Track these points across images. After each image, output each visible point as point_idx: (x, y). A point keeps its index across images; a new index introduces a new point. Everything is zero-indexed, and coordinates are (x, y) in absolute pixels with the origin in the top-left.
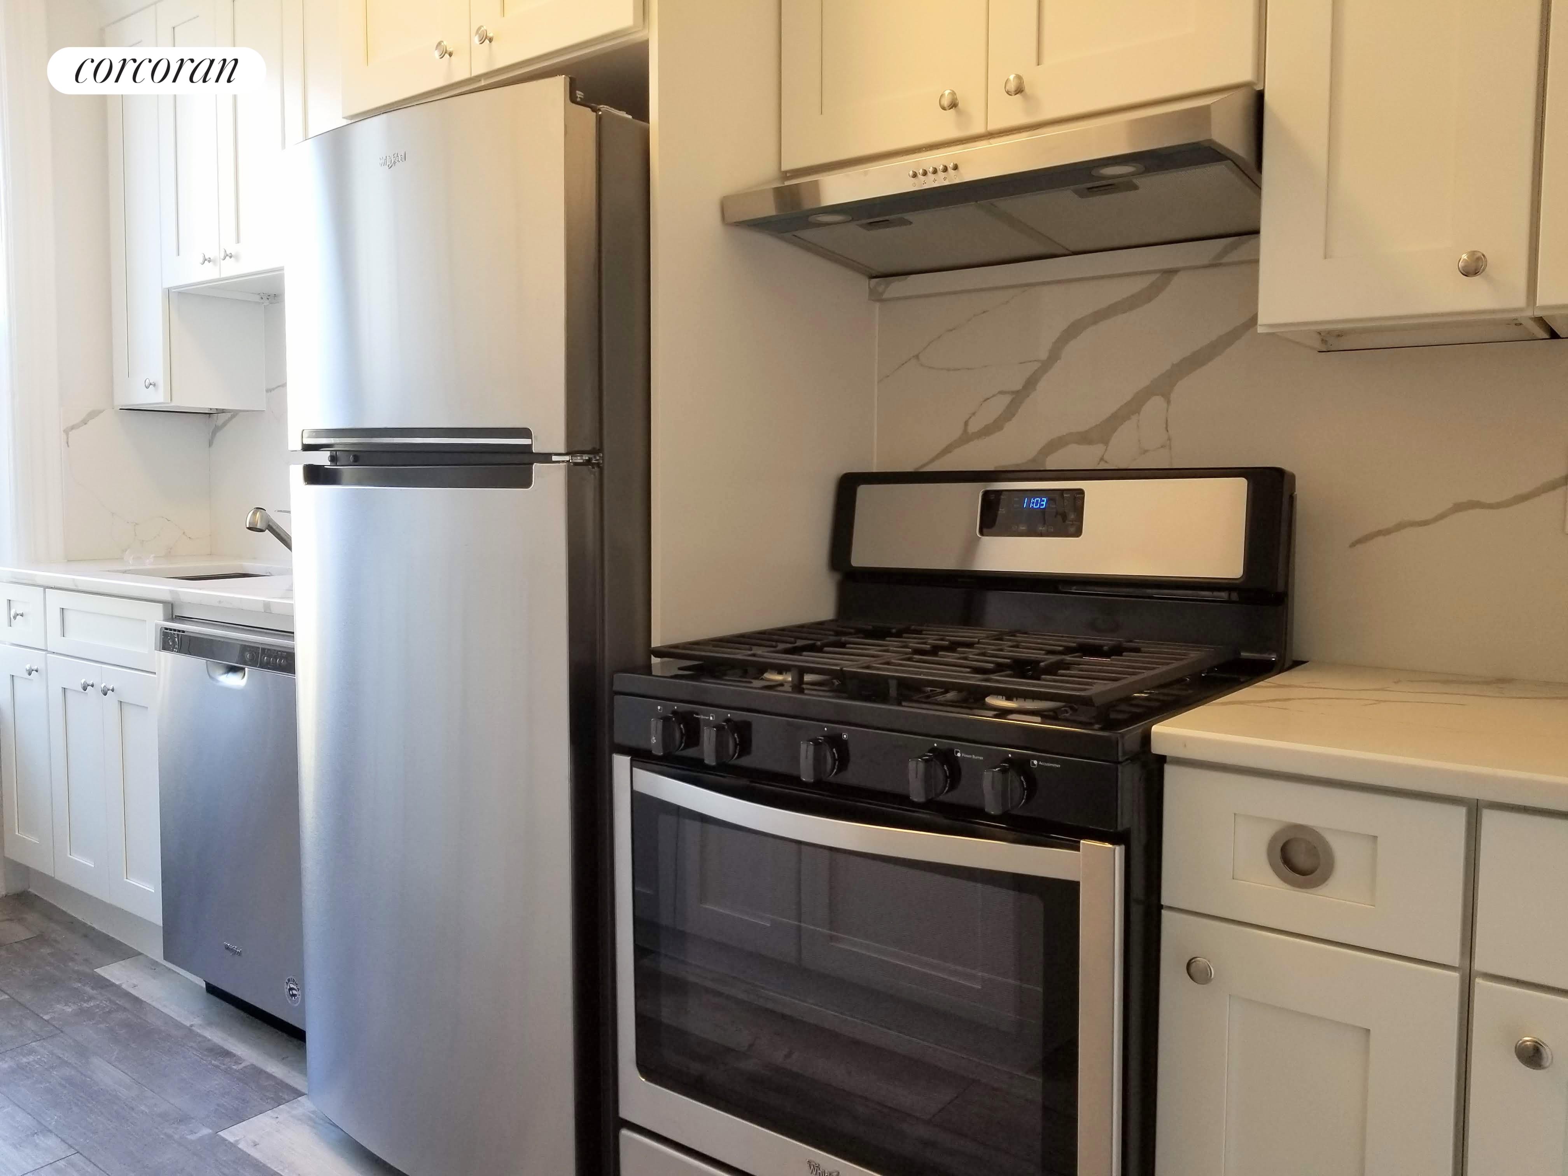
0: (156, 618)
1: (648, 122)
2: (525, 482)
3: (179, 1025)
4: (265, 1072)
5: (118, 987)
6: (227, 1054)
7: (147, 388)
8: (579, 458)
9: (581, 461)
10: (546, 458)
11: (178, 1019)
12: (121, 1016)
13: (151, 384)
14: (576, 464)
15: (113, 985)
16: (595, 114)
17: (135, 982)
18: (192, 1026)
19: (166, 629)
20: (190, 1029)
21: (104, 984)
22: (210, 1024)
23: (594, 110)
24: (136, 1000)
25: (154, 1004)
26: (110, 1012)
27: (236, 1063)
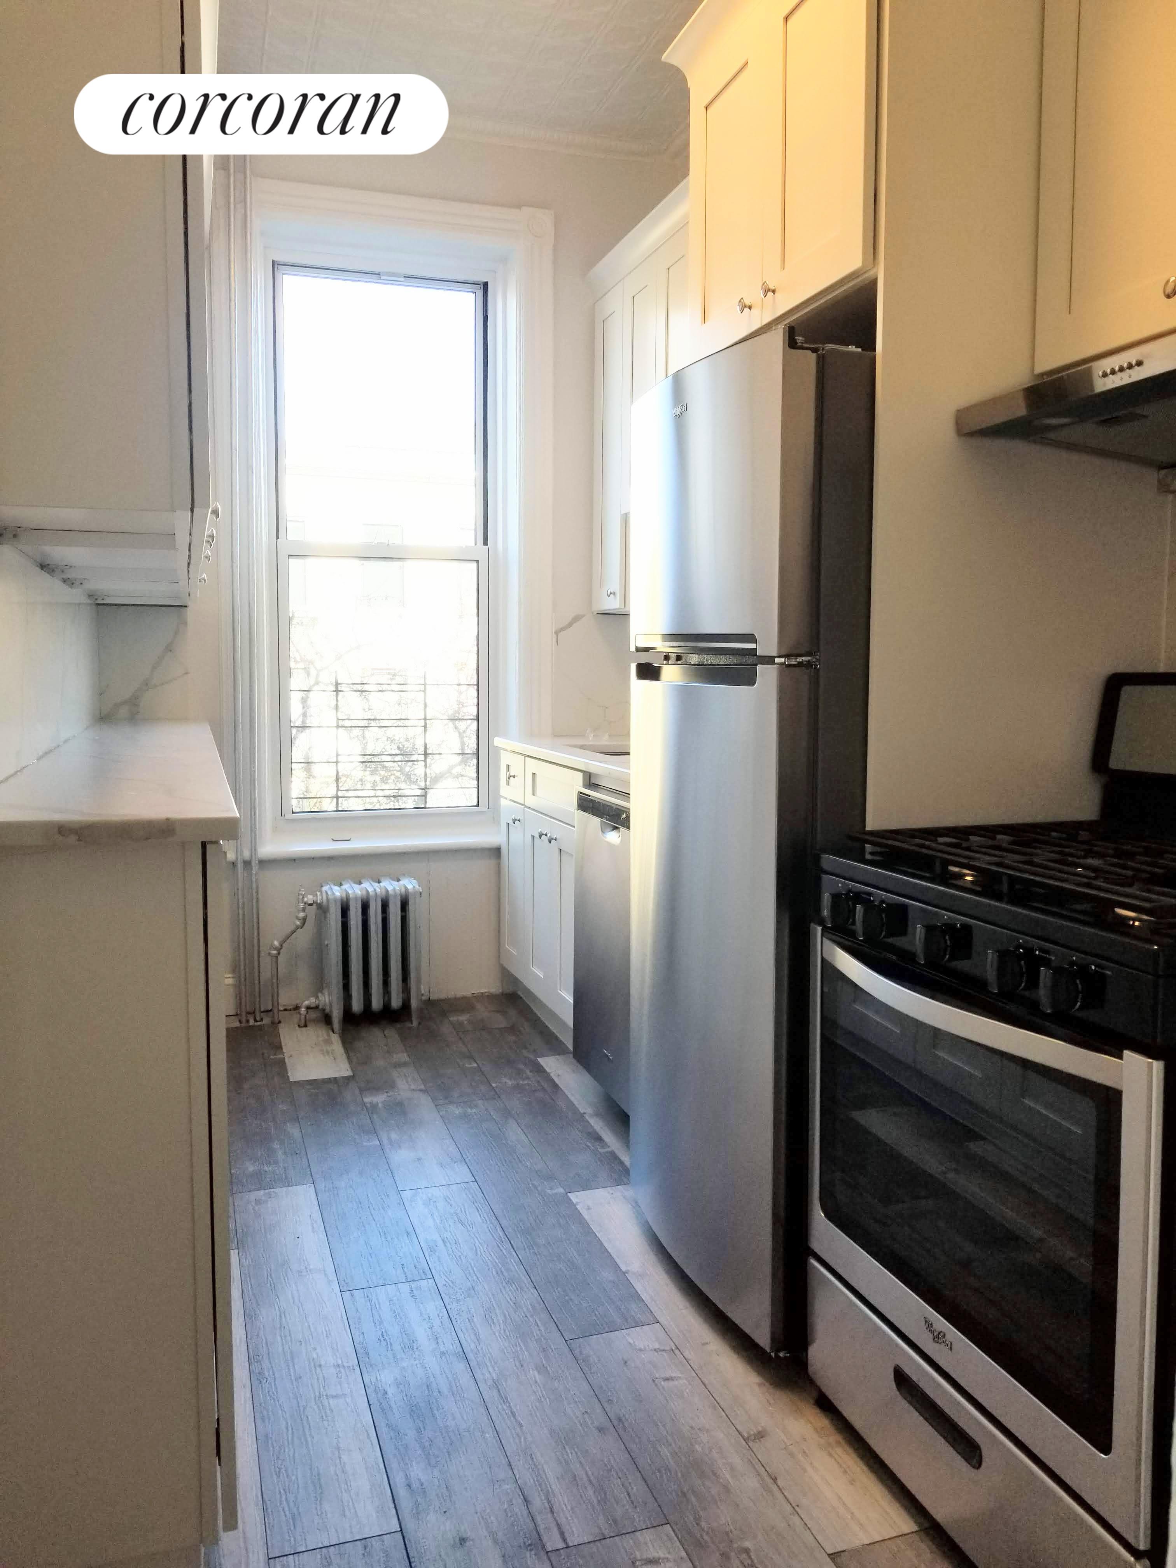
0: (577, 783)
1: (875, 351)
2: (751, 681)
3: (575, 1110)
4: (620, 1159)
5: (548, 1075)
6: (599, 1139)
7: (609, 597)
8: (793, 660)
9: (796, 663)
10: (768, 660)
11: (577, 1106)
12: (540, 1095)
13: (611, 594)
14: (789, 666)
15: (545, 1071)
16: (815, 355)
17: (560, 1072)
18: (585, 1113)
19: (581, 793)
20: (582, 1115)
21: (540, 1070)
22: (597, 1114)
23: (814, 350)
24: (555, 1086)
25: (566, 1092)
26: (535, 1091)
27: (602, 1147)
